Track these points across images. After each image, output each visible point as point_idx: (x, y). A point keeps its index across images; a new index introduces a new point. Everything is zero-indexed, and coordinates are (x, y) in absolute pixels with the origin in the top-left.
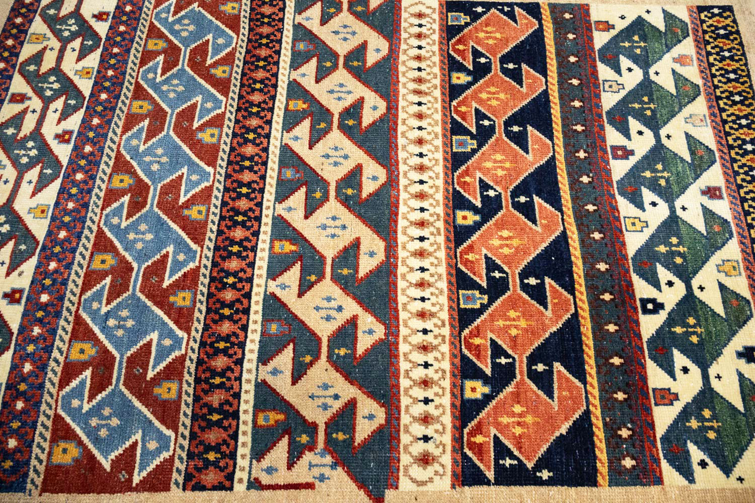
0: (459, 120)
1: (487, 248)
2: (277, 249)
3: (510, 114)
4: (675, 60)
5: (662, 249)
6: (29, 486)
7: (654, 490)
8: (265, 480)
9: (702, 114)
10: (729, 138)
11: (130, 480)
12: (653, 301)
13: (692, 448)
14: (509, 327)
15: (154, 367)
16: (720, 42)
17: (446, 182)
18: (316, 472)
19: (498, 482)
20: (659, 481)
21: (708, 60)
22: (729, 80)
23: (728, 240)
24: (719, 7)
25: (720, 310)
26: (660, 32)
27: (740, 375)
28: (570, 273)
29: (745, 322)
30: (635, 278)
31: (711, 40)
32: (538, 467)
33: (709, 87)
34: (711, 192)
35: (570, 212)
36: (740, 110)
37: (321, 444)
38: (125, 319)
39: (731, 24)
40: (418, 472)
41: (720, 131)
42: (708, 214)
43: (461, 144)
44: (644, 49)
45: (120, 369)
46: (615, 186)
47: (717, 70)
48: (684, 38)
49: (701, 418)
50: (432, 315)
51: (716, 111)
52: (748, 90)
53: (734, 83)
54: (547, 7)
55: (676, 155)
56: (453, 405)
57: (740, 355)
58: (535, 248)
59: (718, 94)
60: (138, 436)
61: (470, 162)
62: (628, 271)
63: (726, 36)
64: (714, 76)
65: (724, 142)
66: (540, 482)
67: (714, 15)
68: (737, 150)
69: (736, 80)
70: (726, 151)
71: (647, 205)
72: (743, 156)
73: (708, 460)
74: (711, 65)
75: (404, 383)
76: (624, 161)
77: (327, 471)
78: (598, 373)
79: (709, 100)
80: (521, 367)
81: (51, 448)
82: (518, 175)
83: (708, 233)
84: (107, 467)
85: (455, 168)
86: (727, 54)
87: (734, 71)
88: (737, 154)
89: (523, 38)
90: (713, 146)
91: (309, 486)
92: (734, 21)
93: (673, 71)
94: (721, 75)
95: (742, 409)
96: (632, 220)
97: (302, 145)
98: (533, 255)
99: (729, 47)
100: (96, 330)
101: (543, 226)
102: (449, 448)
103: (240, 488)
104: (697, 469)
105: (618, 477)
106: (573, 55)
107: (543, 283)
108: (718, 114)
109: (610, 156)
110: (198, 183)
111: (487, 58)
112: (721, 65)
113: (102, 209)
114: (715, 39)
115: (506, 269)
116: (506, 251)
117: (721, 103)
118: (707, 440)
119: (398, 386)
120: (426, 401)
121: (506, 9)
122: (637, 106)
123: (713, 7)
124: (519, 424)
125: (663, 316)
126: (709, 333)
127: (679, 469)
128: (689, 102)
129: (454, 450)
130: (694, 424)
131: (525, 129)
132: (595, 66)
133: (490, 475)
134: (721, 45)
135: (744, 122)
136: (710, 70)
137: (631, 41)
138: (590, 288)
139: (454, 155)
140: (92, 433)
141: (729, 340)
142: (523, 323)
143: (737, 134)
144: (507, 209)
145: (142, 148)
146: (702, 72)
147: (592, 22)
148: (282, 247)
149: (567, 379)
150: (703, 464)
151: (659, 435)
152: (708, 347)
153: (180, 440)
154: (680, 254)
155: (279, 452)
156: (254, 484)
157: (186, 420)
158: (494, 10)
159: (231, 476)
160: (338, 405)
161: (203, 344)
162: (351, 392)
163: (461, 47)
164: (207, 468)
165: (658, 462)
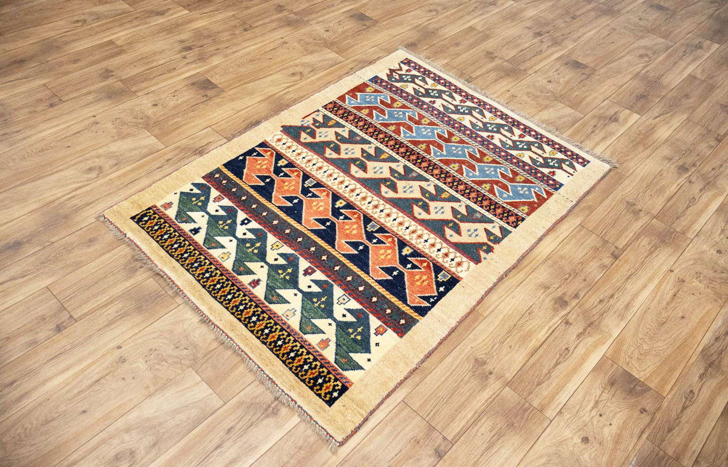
0: (385, 234)
1: (321, 200)
3: (370, 252)
4: (328, 340)
5: (258, 245)
6: (369, 82)
7: (204, 175)
8: (316, 113)
9: (290, 320)
10: (267, 316)
12: (246, 224)
13: (198, 192)
14: (289, 184)
15: (376, 113)
16: (316, 372)
17: (361, 209)
18: (305, 122)
19: (253, 149)
20: (203, 178)
21: (312, 355)
22: (292, 351)
23: (233, 267)
24: (336, 399)
25: (218, 239)
26: (351, 352)
27: (195, 222)
28: (285, 212)
29: (205, 240)
30: (260, 227)
31: (321, 370)
32: (244, 158)
33: (299, 338)
34: (256, 283)
35: (306, 232)
36: (273, 337)
37: (311, 126)
38: (399, 115)
39: (320, 392)
40: (279, 137)
41: (274, 317)
42: (250, 272)
43: (373, 226)
44: (349, 334)
45: (383, 107)
46: (298, 256)
47: (303, 352)
48: (336, 359)
49: (201, 201)
50: (317, 170)
51: (285, 327)
52: (278, 353)
53: (288, 351)
54: (417, 318)
55: (285, 288)
56: (285, 155)
57: (200, 228)
58: (306, 211)
59: (291, 338)
60: (359, 101)
61: (362, 222)
62: (265, 227)
63: (316, 379)
64: (302, 347)
65: (268, 312)
66: (241, 155)
67: (334, 390)
68: (259, 313)
69: (288, 354)
70: (264, 309)
71: (278, 257)
72: (254, 312)
73: (190, 192)
74: (308, 353)
76: (304, 269)
77: (302, 123)
78: (247, 191)
79: (292, 330)
80: (274, 176)
81: (375, 88)
82: (339, 231)
83: (244, 264)
84: (357, 93)
85: (365, 216)
86: (306, 367)
87: (293, 359)
88: (257, 311)
89: (407, 291)
90: (272, 306)
91: (304, 118)
92: (319, 395)
93: (324, 333)
94: (298, 351)
95: (188, 213)
96: (279, 247)
98: (304, 208)
99: (309, 374)
100: (402, 110)
101: (310, 221)
102: (275, 146)
103: (321, 108)
104: (192, 187)
105: (218, 171)
106: (377, 301)
107: (292, 203)
108: (282, 325)
109: (312, 266)
111: (409, 269)
112: (304, 357)
113: (447, 130)
114: (320, 373)
115: (309, 198)
116: (315, 204)
117: (286, 334)
118: (194, 197)
119: (306, 149)
120: (294, 151)
122: (323, 299)
123: (340, 395)
124: (260, 164)
125: (239, 221)
126: (217, 228)
128: (301, 321)
129: (273, 147)
130: (202, 198)
131: (358, 251)
132: (361, 304)
133: (257, 149)
134: (314, 371)
135: (267, 331)
136: (306, 349)
137: (359, 334)
138: (273, 212)
139: (371, 221)
140: (370, 95)
141: (207, 230)
142: (286, 188)
143: (265, 322)
145: (467, 150)
146: (309, 345)
147: (388, 328)
148: (385, 156)
149: (256, 183)
150: (191, 190)
151: (212, 188)
152: (214, 223)
153: (348, 107)
154: (249, 247)
155: (320, 119)
156: (318, 111)
157: (352, 110)
158: (436, 294)
159: (326, 109)
160: (317, 135)
161: (371, 124)
162: (318, 139)
163: (425, 264)
164: (334, 107)
165: (208, 182)
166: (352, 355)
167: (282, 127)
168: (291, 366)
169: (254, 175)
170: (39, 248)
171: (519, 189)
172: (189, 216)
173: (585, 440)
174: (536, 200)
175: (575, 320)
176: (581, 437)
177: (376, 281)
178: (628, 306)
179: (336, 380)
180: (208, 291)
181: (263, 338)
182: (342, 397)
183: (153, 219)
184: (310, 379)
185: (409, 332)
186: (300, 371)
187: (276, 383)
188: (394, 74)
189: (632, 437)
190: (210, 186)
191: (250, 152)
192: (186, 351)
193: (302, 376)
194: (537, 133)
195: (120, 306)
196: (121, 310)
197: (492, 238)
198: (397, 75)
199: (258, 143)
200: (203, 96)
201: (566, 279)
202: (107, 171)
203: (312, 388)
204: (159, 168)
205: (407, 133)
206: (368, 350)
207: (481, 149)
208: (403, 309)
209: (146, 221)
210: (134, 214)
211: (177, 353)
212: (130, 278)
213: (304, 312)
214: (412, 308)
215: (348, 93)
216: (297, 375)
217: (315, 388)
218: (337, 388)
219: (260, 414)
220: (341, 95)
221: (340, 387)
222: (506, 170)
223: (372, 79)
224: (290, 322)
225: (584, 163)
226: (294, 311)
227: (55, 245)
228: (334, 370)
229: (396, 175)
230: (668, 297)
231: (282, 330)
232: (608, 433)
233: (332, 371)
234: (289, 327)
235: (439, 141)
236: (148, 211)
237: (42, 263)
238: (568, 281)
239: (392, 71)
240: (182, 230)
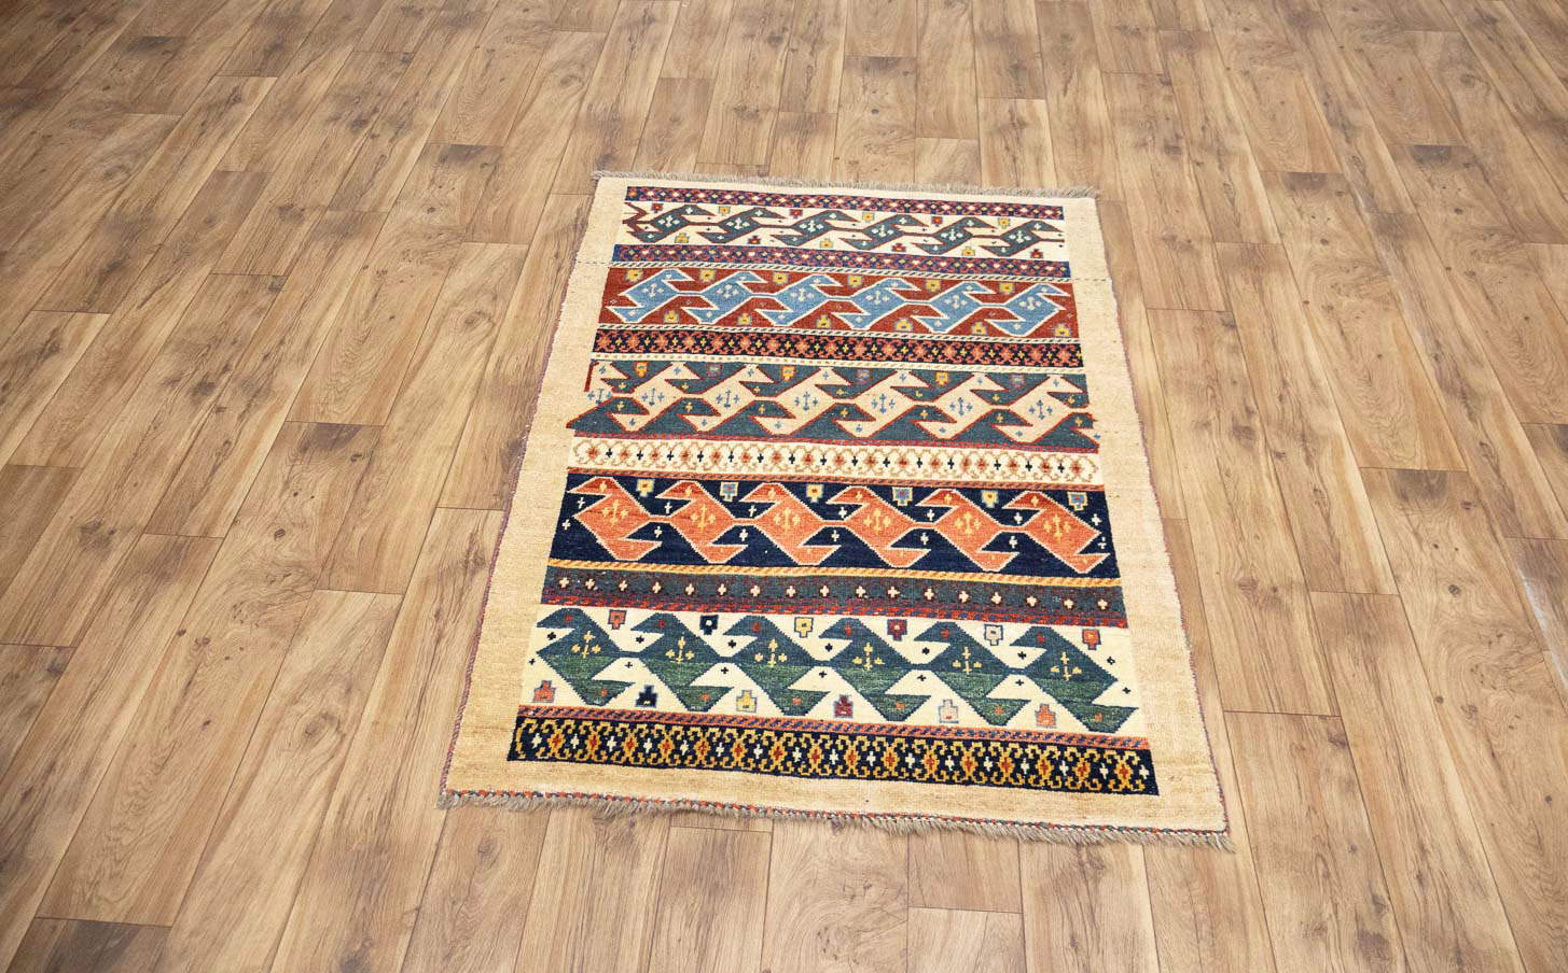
0: (933, 495)
1: (780, 507)
2: (787, 369)
3: (944, 535)
4: (1044, 707)
5: (774, 645)
6: (616, 262)
7: (539, 596)
8: (596, 368)
9: (960, 718)
10: (923, 742)
11: (610, 305)
12: (715, 626)
13: (567, 631)
14: (699, 514)
15: (690, 310)
16: (1085, 765)
17: (855, 480)
18: (596, 394)
19: (566, 495)
20: (544, 601)
21: (1051, 744)
22: (1017, 762)
23: (782, 709)
24: (1152, 777)
25: (699, 682)
26: (1093, 699)
27: (628, 684)
28: (751, 564)
29: (683, 701)
30: (742, 615)
31: (1086, 756)
32: (572, 521)
33: (1004, 736)
34: (844, 706)
35: (820, 573)
36: (969, 764)
37: (615, 395)
38: (731, 293)
39: (1122, 786)
40: (586, 447)
41: (933, 734)
42: (816, 697)
43: (903, 494)
44: (1058, 677)
45: (691, 294)
46: (853, 617)
47: (1033, 751)
48: (1086, 724)
49: (592, 643)
50: (716, 462)
51: (965, 737)
52: (1003, 780)
53: (1013, 765)
54: (1114, 585)
55: (896, 681)
56: (634, 472)
57: (649, 689)
58: (779, 541)
59: (993, 744)
60: (639, 306)
61: (880, 499)
62: (749, 611)
63: (1096, 774)
64: (1023, 745)
65: (917, 734)
66: (561, 520)
67: (1136, 768)
68: (906, 745)
69: (1018, 770)
70: (905, 734)
71: (826, 641)
72: (897, 750)
73: (554, 640)
74: (1042, 746)
75: (657, 443)
76: (886, 630)
78: (647, 573)
79: (982, 732)
80: (660, 519)
81: (640, 269)
82: (867, 537)
83: (792, 691)
84: (622, 294)
85: (873, 487)
86: (1064, 769)
87: (1033, 770)
88: (900, 745)
89: (1057, 556)
90: (912, 721)
91: (587, 389)
92: (1129, 791)
93: (1027, 701)
94: (1026, 754)
95: (596, 678)
98: (771, 539)
99: (1078, 774)
100: (724, 280)
101: (804, 550)
102: (599, 467)
103: (594, 356)
104: (546, 631)
105: (554, 574)
106: (1039, 601)
107: (741, 543)
108: (959, 737)
109: (891, 618)
110: (853, 322)
111: (1022, 522)
112: (1043, 757)
113: (828, 273)
114: (1090, 760)
115: (758, 517)
116: (777, 519)
117: (980, 744)
118: (572, 644)
119: (655, 438)
120: (640, 456)
121: (1103, 544)
122: (966, 655)
123: (1150, 768)
124: (611, 513)
125: (699, 633)
126: (676, 667)
127: (551, 617)
128: (976, 710)
129: (597, 471)
130: (588, 637)
131: (927, 547)
132: (1023, 621)
133: (573, 491)
134: (1080, 765)
135: (950, 763)
136: (1033, 744)
137: (1070, 665)
138: (733, 578)
139: (889, 488)
140: (646, 285)
141: (666, 683)
142: (702, 525)
143: (931, 752)
144: (823, 523)
145: (889, 289)
146: (1029, 734)
147: (1096, 628)
148: (788, 372)
149: (644, 550)
150: (552, 636)
151: (582, 608)
152: (661, 663)
153: (634, 326)
154: (765, 661)
155: (614, 374)
156: (594, 363)
157: (647, 327)
158: (1098, 533)
159: (602, 351)
160: (645, 405)
161: (705, 332)
162: (655, 412)
163: (1035, 501)
164: (610, 338)
165: (562, 603)
166: (1097, 701)
167: (569, 426)
168: (1042, 784)
169: (624, 539)
170: (404, 940)
171: (1023, 304)
172: (605, 682)
173: (1454, 590)
174: (1062, 308)
175: (1283, 445)
176: (1446, 589)
177: (1002, 572)
178: (1314, 384)
179: (1121, 752)
180: (792, 774)
181: (959, 778)
182: (1156, 769)
183: (552, 732)
184: (1089, 780)
185: (1128, 612)
186: (1064, 781)
187: (1054, 823)
188: (642, 226)
189: (1491, 547)
190: (575, 607)
191: (569, 505)
192: (872, 890)
193: (1073, 784)
194: (953, 205)
195: (679, 911)
196: (690, 916)
197: (1072, 401)
198: (649, 226)
199: (565, 482)
200: (354, 461)
201: (1214, 397)
202: (347, 711)
203: (1106, 790)
204: (438, 641)
205: (778, 314)
206: (1110, 680)
207: (907, 276)
208: (1083, 585)
209: (544, 743)
210: (506, 749)
211: (861, 905)
212: (636, 855)
213: (964, 694)
214: (1092, 574)
215: (606, 300)
216: (1065, 789)
217: (1110, 786)
218: (1135, 762)
219: (1085, 887)
220: (599, 313)
221: (1137, 759)
222: (975, 287)
223: (615, 256)
224: (962, 725)
225: (1057, 213)
226: (948, 703)
227: (428, 908)
228: (1102, 742)
229: (840, 392)
230: (1338, 338)
231: (967, 744)
232: (1464, 560)
233: (1102, 746)
234: (971, 732)
235: (837, 298)
236: (524, 726)
237: (448, 957)
238: (1219, 397)
239: (632, 223)
240: (622, 713)
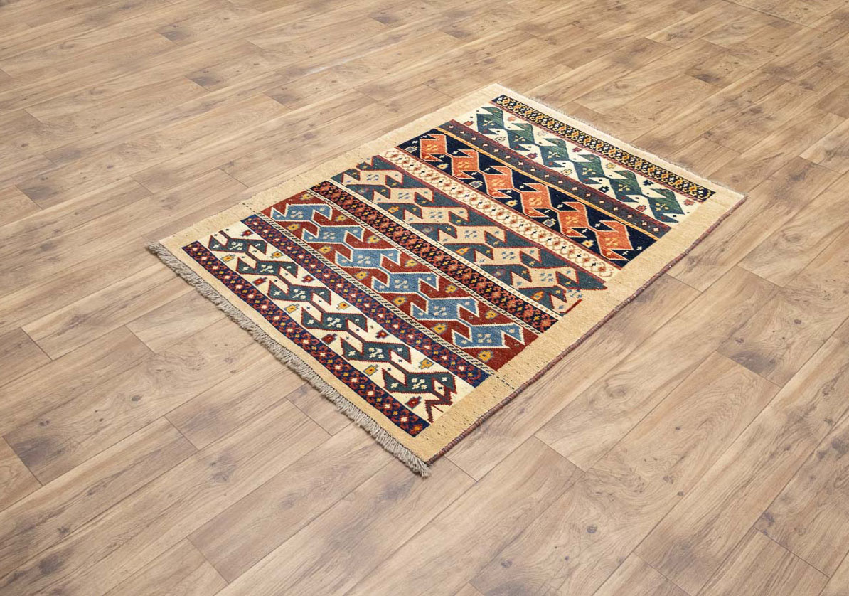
0: (463, 178)
1: (532, 207)
2: (461, 253)
3: (478, 166)
4: (509, 120)
5: (585, 173)
6: (489, 373)
7: (671, 231)
8: (564, 310)
9: (541, 131)
11: (520, 344)
12: (603, 188)
13: (666, 215)
14: (572, 222)
15: (475, 313)
16: (516, 107)
17: (489, 198)
18: (576, 296)
19: (630, 260)
20: (670, 228)
21: (519, 115)
22: (535, 117)
23: (599, 159)
24: (499, 97)
25: (624, 178)
26: (491, 115)
27: (653, 190)
28: (568, 197)
29: (635, 177)
30: (589, 185)
31: (512, 108)
32: (635, 248)
33: (532, 122)
34: (576, 150)
35: (543, 181)
37: (565, 289)
38: (440, 309)
40: (603, 274)
41: (553, 132)
42: (583, 156)
43: (476, 185)
44: (494, 123)
45: (464, 322)
46: (545, 166)
47: (527, 116)
48: (502, 112)
49: (658, 207)
50: (544, 234)
51: (544, 127)
53: (537, 117)
54: (439, 129)
55: (550, 146)
56: (588, 252)
57: (645, 185)
58: (547, 197)
59: (537, 122)
60: (503, 333)
61: (487, 188)
62: (584, 185)
63: (515, 105)
64: (528, 118)
65: (559, 135)
66: (640, 251)
69: (537, 115)
70: (563, 137)
71: (563, 165)
73: (674, 214)
74: (523, 115)
76: (537, 158)
77: (580, 294)
78: (615, 215)
79: (537, 126)
80: (592, 229)
81: (478, 358)
82: (509, 182)
83: (591, 161)
84: (506, 347)
85: (485, 192)
86: (523, 110)
87: (533, 113)
89: (446, 142)
90: (557, 138)
92: (511, 99)
93: (513, 124)
94: (530, 116)
96: (564, 172)
97: (416, 219)
98: (550, 200)
99: (520, 107)
100: (434, 319)
101: (540, 190)
102: (604, 262)
103: (559, 318)
104: (675, 218)
105: (660, 234)
106: (472, 138)
107: (564, 204)
108: (546, 128)
109: (530, 159)
110: (396, 256)
111: (442, 155)
112: (526, 114)
113: (370, 287)
115: (547, 208)
116: (539, 204)
117: (542, 124)
118: (667, 210)
120: (579, 256)
121: (425, 137)
122: (517, 140)
123: (497, 99)
124: (614, 242)
125: (611, 190)
126: (629, 185)
127: (671, 222)
128: (532, 130)
129: (606, 262)
130: (658, 209)
131: (491, 168)
132: (485, 137)
133: (625, 259)
136: (525, 117)
137: (485, 123)
138: (580, 196)
139: (478, 189)
140: (485, 343)
141: (637, 183)
142: (575, 218)
144: (521, 193)
145: (351, 261)
146: (522, 119)
147: (463, 124)
149: (609, 223)
150: (674, 216)
151: (654, 218)
152: (634, 189)
153: (519, 323)
154: (592, 171)
155: (556, 301)
156: (562, 314)
157: (512, 317)
158: (420, 140)
159: (551, 318)
160: (554, 276)
161: (481, 295)
162: (553, 271)
163: (427, 157)
164: (541, 322)
165: (663, 224)
169: (615, 231)
172: (662, 194)
177: (472, 149)
180: (612, 146)
182: (495, 98)
185: (446, 122)
186: (527, 108)
190: (657, 220)
191: (632, 255)
197: (355, 173)
198: (437, 389)
199: (627, 266)
205: (430, 281)
206: (479, 115)
207: (330, 262)
210: (715, 195)
213: (531, 134)
215: (522, 347)
217: (514, 101)
218: (500, 101)
220: (533, 343)
223: (482, 379)
228: (503, 108)
229: (449, 229)
234: (541, 127)
235: (386, 271)
239: (446, 400)
